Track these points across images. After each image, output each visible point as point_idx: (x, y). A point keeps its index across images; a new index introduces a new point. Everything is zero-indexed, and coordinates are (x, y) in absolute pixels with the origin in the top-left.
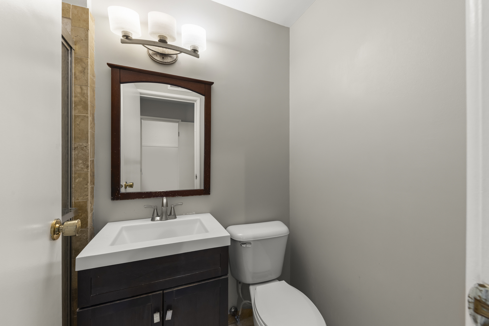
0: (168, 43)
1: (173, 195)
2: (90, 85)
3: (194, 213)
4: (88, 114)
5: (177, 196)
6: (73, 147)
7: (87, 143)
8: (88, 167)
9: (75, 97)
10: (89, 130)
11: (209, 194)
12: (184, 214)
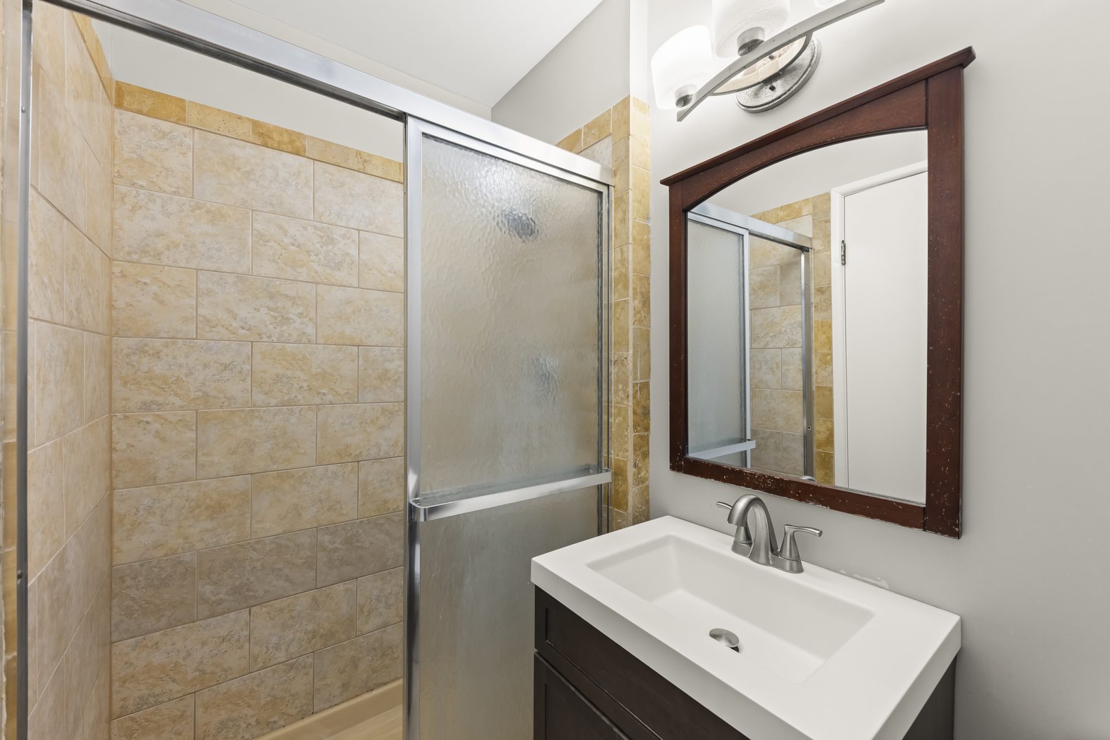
0: (765, 40)
1: (799, 493)
2: (633, 240)
3: (884, 583)
4: (628, 296)
5: (812, 501)
6: (613, 358)
7: (628, 351)
8: (628, 396)
9: (616, 269)
10: (631, 327)
11: (957, 535)
12: (843, 571)
